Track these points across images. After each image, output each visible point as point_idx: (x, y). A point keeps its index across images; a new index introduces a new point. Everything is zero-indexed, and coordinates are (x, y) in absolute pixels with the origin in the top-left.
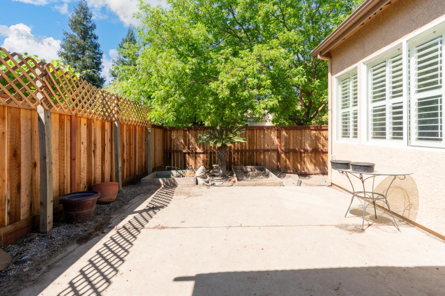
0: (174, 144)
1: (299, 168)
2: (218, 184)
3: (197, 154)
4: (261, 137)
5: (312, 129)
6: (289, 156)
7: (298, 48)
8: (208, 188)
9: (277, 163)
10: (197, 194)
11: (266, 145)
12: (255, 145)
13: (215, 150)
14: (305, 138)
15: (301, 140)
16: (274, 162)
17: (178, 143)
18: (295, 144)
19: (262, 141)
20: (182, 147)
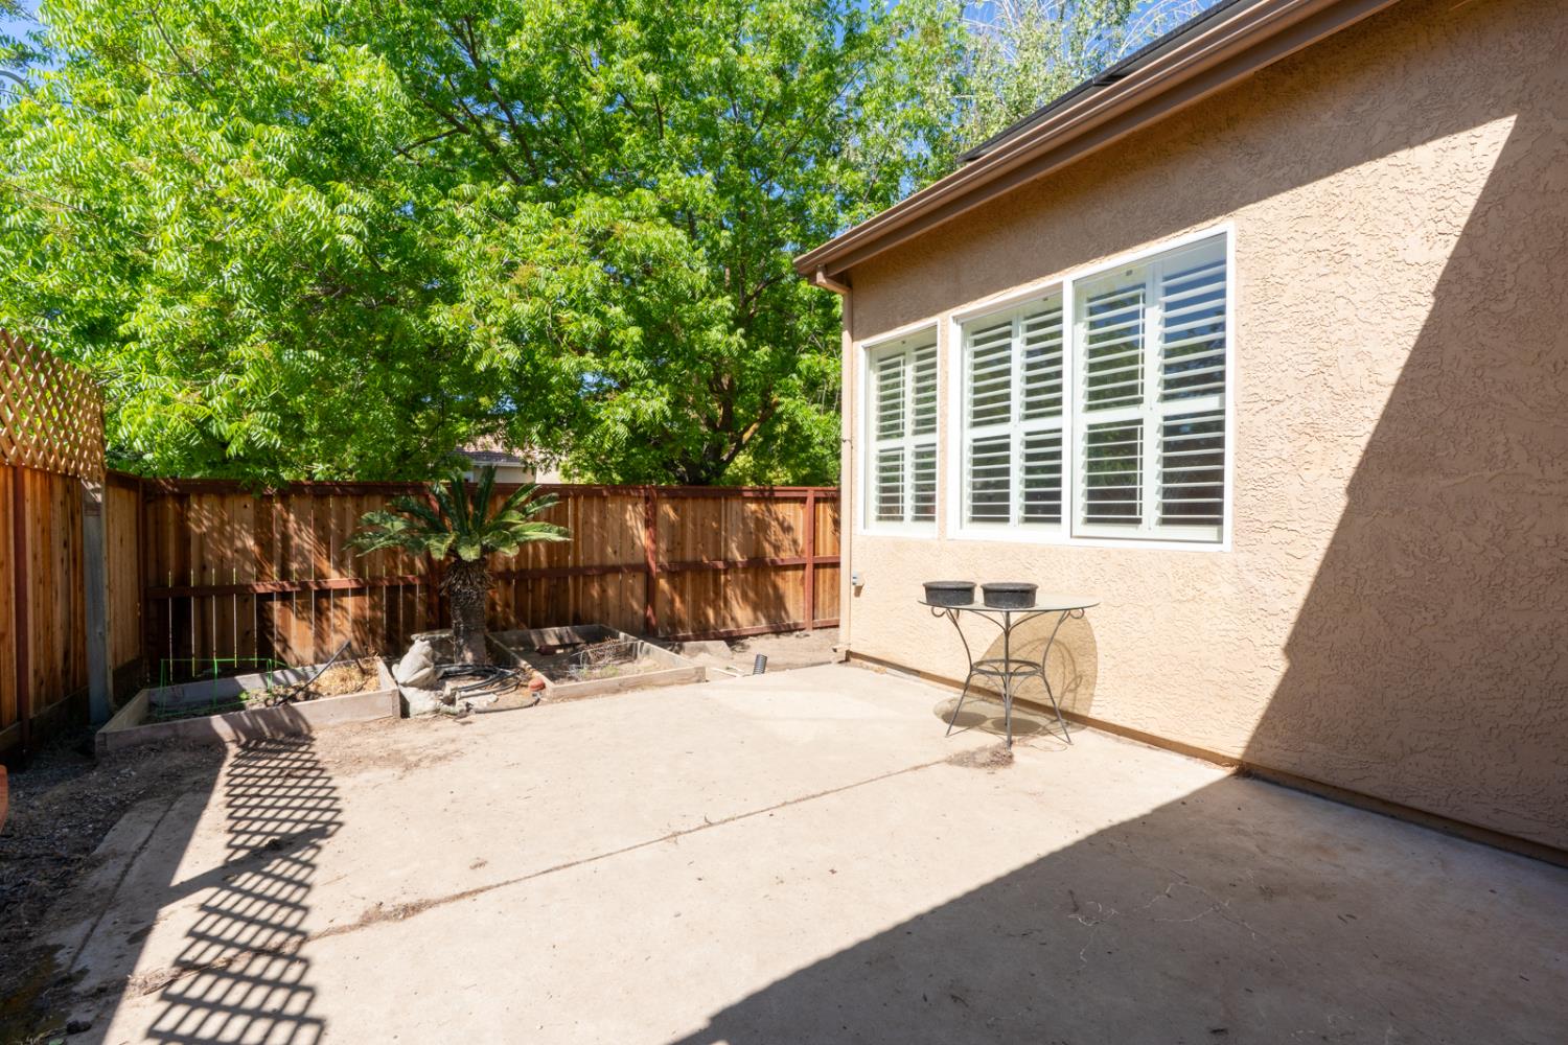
0: (202, 558)
1: (712, 621)
2: (485, 704)
3: (328, 597)
4: (592, 524)
5: (748, 498)
6: (683, 583)
7: (717, 236)
8: (464, 724)
9: (646, 609)
10: (440, 753)
11: (610, 550)
12: (571, 552)
13: (410, 577)
14: (729, 526)
15: (717, 533)
16: (635, 606)
17: (229, 553)
18: (700, 546)
19: (595, 538)
20: (248, 567)
